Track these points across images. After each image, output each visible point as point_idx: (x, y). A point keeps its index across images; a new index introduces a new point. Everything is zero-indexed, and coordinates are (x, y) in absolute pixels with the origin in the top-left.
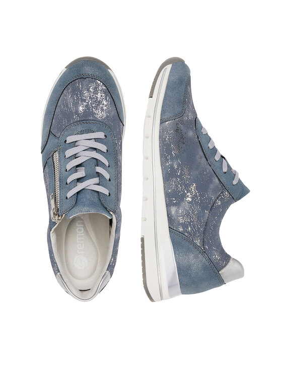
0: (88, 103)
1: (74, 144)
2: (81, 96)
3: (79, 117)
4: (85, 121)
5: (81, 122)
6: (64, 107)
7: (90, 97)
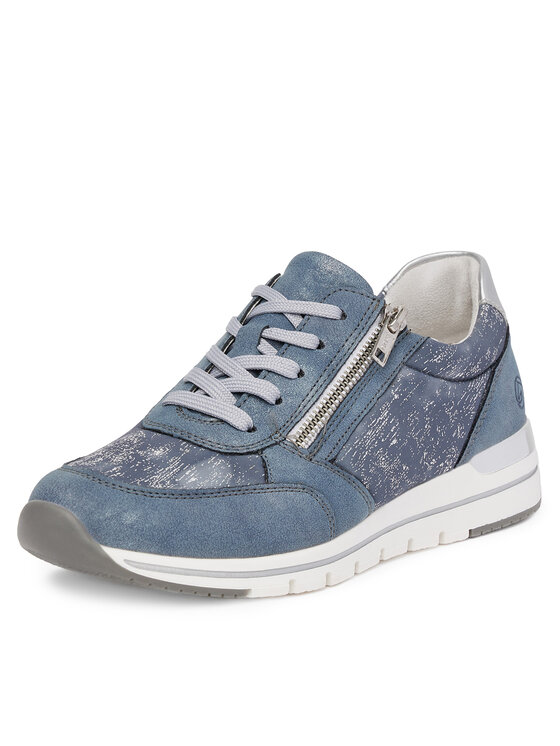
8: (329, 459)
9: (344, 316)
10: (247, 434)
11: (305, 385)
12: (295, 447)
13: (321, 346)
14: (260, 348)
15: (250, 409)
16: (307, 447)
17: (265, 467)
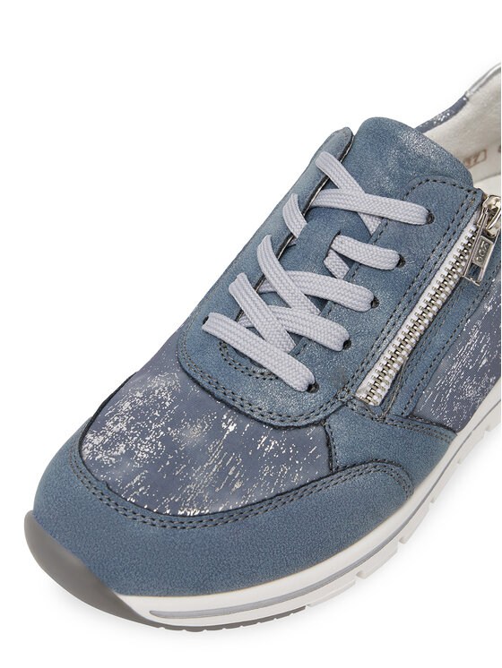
0: (164, 429)
1: (300, 344)
2: (165, 458)
3: (220, 417)
4: (219, 393)
5: (228, 398)
6: (232, 480)
7: (143, 436)
8: (406, 413)
9: (430, 218)
10: (308, 395)
11: (379, 316)
12: (365, 405)
13: (401, 262)
14: (328, 262)
15: (311, 357)
16: (379, 401)
17: (328, 444)
